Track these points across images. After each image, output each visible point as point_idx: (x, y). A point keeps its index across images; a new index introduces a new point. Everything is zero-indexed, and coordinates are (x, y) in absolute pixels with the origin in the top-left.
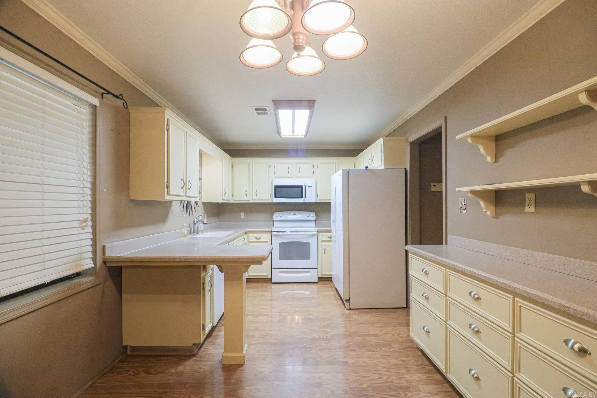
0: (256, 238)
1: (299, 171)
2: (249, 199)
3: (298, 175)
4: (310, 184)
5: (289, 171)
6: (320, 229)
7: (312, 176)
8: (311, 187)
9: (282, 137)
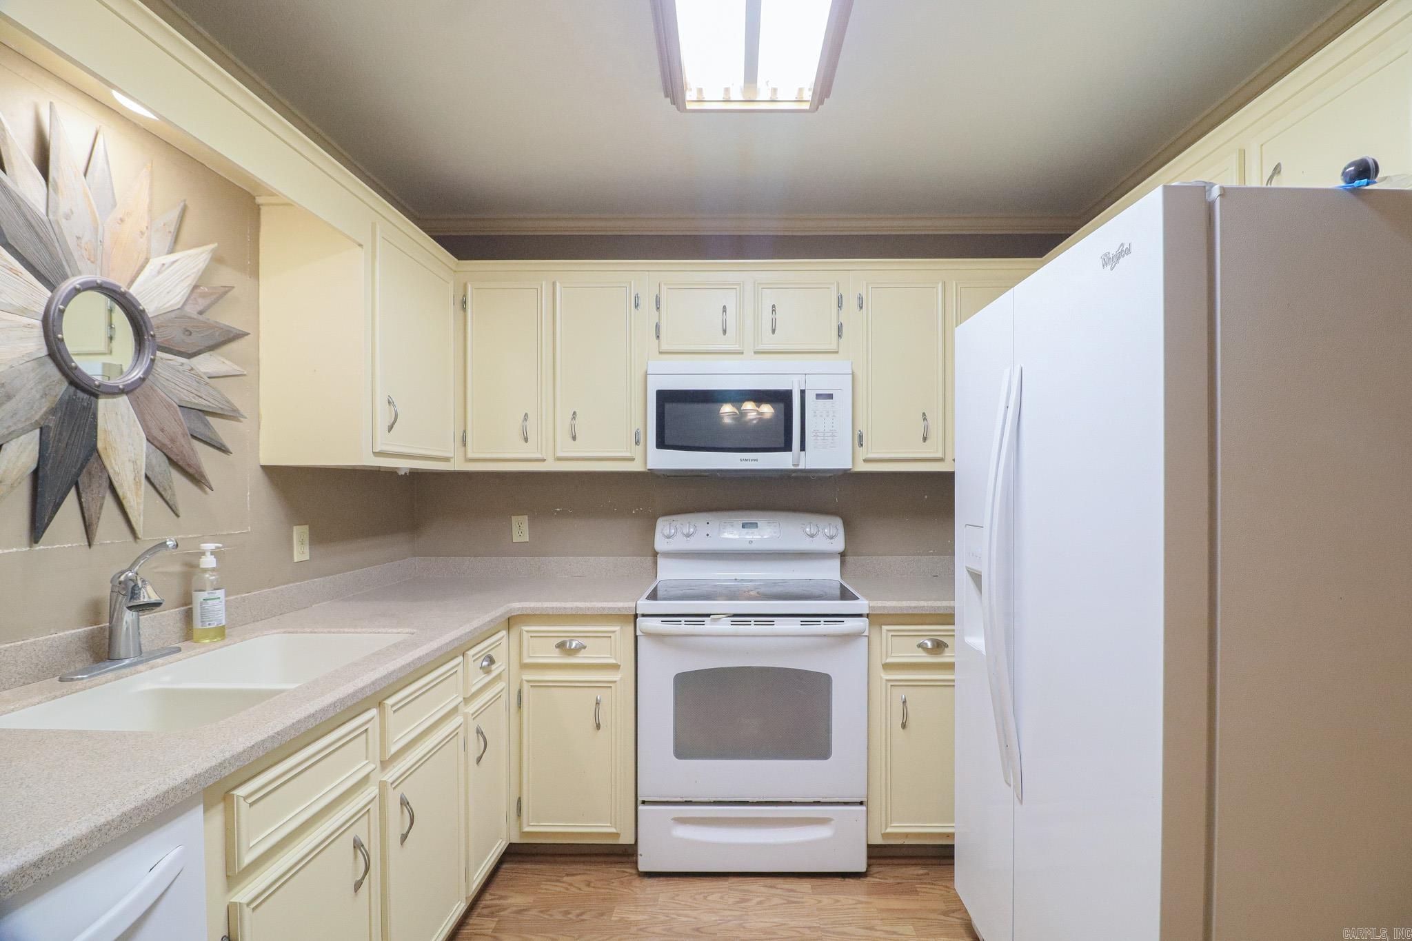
0: (561, 646)
1: (774, 321)
2: (539, 456)
3: (769, 342)
4: (824, 385)
5: (724, 323)
6: (884, 608)
7: (833, 347)
8: (830, 396)
9: (689, 106)
